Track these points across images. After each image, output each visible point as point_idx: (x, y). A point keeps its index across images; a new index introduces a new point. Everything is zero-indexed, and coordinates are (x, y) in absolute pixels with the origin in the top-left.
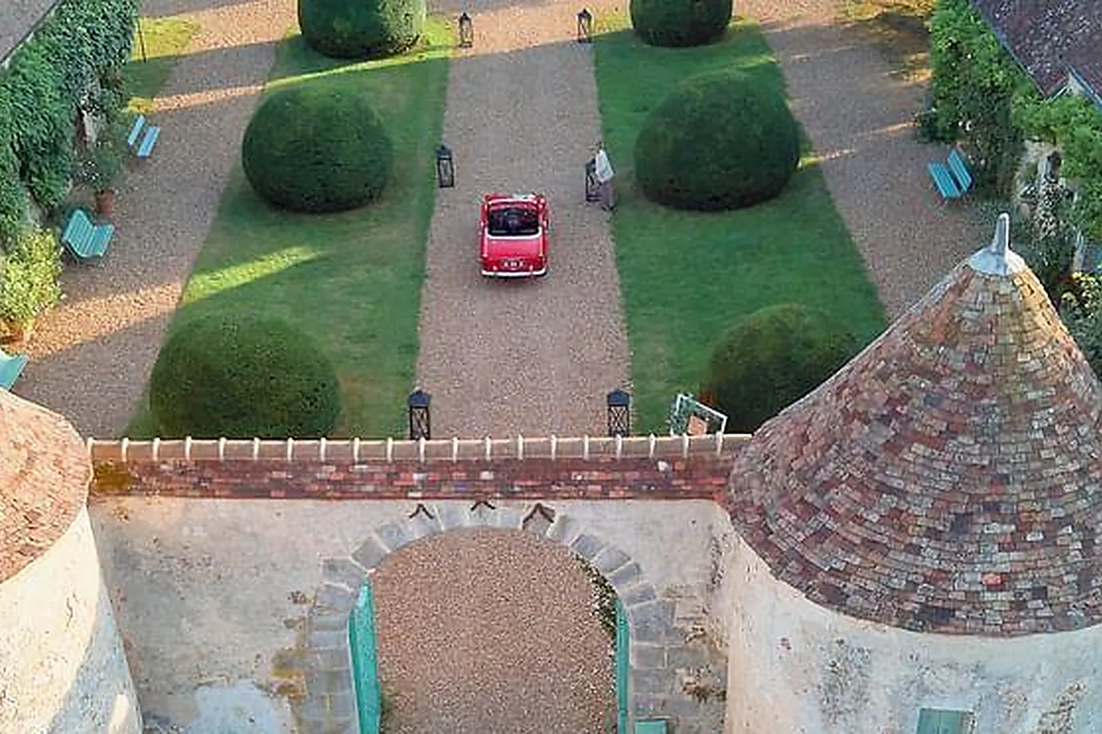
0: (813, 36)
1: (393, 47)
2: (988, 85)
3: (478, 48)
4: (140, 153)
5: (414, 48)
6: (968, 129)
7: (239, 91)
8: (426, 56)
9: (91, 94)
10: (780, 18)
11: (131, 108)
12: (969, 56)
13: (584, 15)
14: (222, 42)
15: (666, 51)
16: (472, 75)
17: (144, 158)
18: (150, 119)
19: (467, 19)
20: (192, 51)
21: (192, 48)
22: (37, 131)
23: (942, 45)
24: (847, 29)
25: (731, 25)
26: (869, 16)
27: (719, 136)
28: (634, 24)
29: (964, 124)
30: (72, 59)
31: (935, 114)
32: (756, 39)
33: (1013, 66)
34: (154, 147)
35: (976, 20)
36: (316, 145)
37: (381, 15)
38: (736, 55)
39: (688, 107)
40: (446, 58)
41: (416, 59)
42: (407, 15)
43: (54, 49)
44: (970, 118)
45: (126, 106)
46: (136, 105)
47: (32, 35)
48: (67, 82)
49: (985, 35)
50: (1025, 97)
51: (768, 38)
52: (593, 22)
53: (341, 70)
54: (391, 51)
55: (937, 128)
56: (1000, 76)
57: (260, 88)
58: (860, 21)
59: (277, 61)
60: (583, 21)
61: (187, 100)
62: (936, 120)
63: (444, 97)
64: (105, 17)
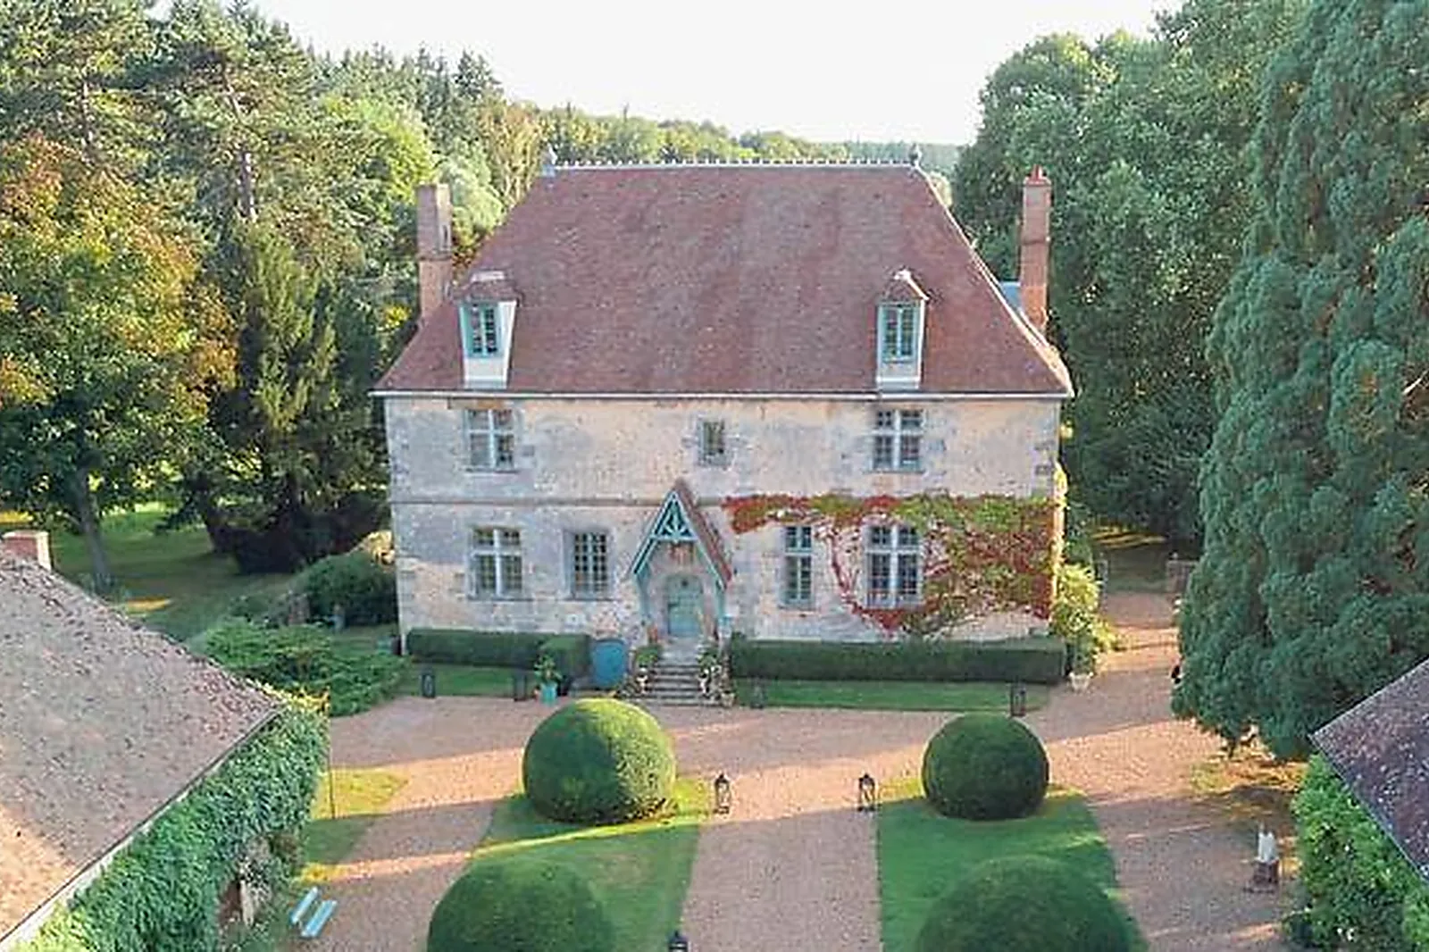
0: (1152, 812)
1: (631, 811)
2: (1373, 886)
3: (736, 816)
4: (304, 934)
5: (658, 813)
6: (1350, 938)
7: (442, 859)
8: (672, 822)
9: (254, 862)
10: (1110, 789)
11: (306, 874)
12: (1347, 848)
13: (866, 779)
14: (430, 799)
15: (967, 823)
16: (725, 848)
17: (310, 938)
18: (326, 890)
19: (725, 782)
20: (394, 809)
21: (394, 806)
22: (171, 910)
23: (1312, 833)
24: (1198, 804)
25: (1048, 795)
26: (1225, 789)
27: (1021, 936)
28: (927, 790)
29: (1344, 932)
30: (230, 823)
31: (1308, 915)
32: (1080, 813)
33: (1403, 864)
34: (325, 925)
35: (1354, 804)
36: (517, 930)
37: (621, 774)
38: (1054, 832)
39: (981, 898)
40: (696, 826)
41: (659, 825)
42: (651, 776)
43: (208, 812)
44: (1352, 924)
45: (299, 874)
46: (313, 872)
47: (185, 794)
48: (222, 850)
49: (1366, 824)
50: (1419, 905)
51: (1094, 813)
52: (877, 787)
53: (569, 836)
54: (630, 816)
55: (1311, 932)
56: (1387, 875)
57: (468, 855)
58: (1214, 794)
59: (493, 823)
60: (865, 787)
61: (376, 868)
62: (1309, 922)
63: (689, 870)
64: (280, 774)
